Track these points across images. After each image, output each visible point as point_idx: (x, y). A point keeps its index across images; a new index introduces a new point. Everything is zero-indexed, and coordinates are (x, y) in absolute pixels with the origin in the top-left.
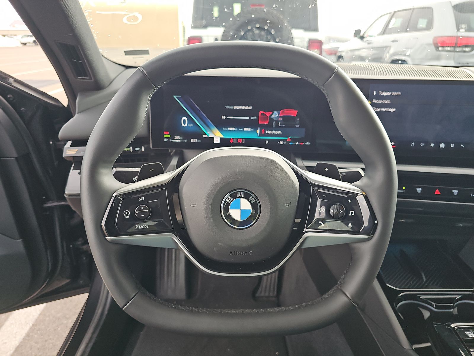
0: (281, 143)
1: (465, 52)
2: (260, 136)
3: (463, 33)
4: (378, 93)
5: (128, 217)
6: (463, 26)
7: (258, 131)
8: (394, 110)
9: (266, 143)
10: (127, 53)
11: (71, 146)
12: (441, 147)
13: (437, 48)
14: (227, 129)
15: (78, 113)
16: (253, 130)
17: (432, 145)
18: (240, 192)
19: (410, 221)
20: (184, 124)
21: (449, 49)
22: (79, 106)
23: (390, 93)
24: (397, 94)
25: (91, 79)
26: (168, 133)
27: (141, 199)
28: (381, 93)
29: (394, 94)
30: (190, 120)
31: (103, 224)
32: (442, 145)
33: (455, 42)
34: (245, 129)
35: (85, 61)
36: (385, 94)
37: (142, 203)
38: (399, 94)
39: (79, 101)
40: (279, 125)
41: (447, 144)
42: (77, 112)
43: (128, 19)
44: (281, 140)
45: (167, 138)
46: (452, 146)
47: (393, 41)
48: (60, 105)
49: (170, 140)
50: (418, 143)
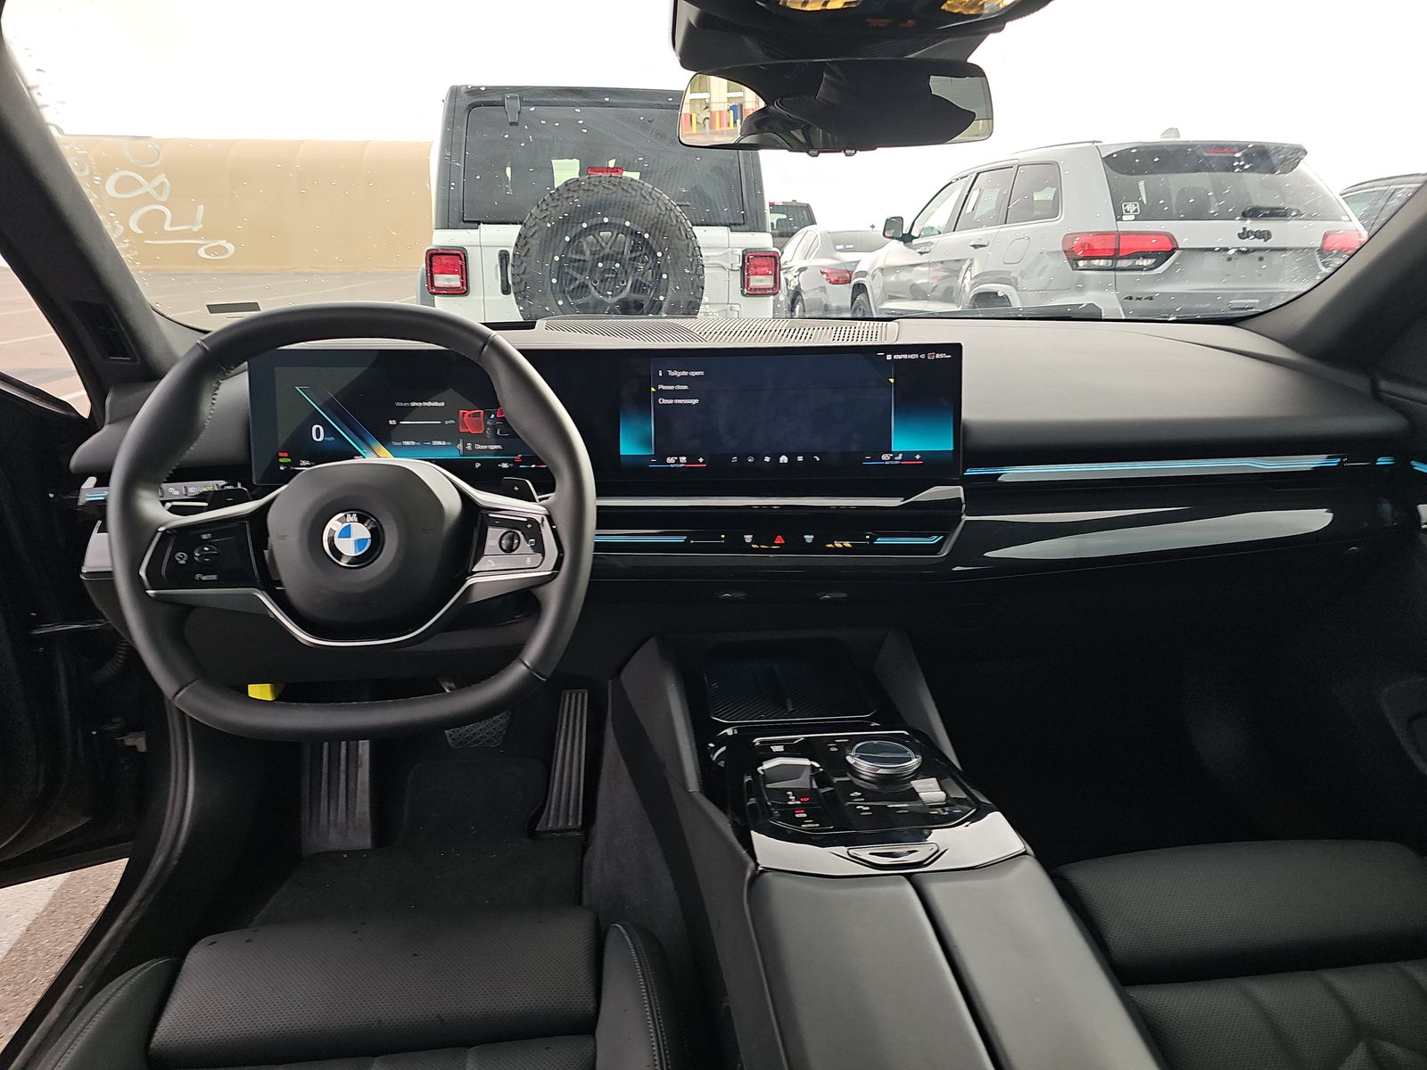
0: (505, 465)
1: (1140, 269)
2: (462, 456)
3: (1129, 224)
4: (666, 374)
5: (182, 562)
6: (1131, 207)
7: (460, 446)
8: (695, 402)
9: (477, 466)
10: (213, 309)
11: (96, 486)
12: (781, 462)
13: (1074, 261)
14: (400, 444)
15: (109, 423)
16: (449, 443)
17: (767, 459)
18: (352, 514)
19: (740, 595)
20: (318, 437)
21: (1102, 263)
22: (111, 411)
23: (685, 373)
24: (697, 373)
25: (136, 361)
26: (286, 455)
27: (205, 537)
28: (671, 373)
29: (693, 374)
30: (329, 430)
31: (142, 573)
32: (784, 459)
33: (1113, 246)
34: (435, 443)
35: (123, 328)
36: (678, 374)
37: (206, 542)
38: (702, 373)
39: (111, 403)
40: (498, 433)
41: (792, 457)
42: (107, 420)
43: (207, 251)
44: (505, 461)
45: (284, 464)
46: (800, 459)
47: (975, 246)
48: (73, 414)
49: (292, 468)
50: (742, 458)
